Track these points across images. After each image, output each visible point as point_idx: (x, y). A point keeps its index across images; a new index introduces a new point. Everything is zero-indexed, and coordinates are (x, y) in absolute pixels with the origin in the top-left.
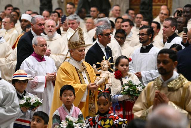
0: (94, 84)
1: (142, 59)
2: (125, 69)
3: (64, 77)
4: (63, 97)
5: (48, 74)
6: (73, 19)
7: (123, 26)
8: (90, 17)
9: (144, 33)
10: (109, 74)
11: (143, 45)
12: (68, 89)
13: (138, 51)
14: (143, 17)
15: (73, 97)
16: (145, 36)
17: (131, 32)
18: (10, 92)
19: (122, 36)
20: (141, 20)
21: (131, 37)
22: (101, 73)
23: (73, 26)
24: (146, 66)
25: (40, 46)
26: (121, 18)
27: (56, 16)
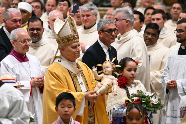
0: (94, 93)
1: (179, 63)
2: (133, 75)
3: (53, 83)
4: (59, 108)
5: (33, 78)
6: (88, 10)
7: (154, 19)
8: (110, 6)
9: (182, 29)
10: (113, 79)
11: (181, 45)
12: (67, 99)
13: (175, 53)
14: (182, 7)
15: (72, 109)
16: (183, 33)
17: (165, 27)
18: (18, 99)
19: (153, 32)
20: (179, 11)
21: (164, 33)
22: (102, 77)
23: (88, 19)
24: (183, 72)
25: (21, 42)
26: (152, 8)
27: (66, 6)
